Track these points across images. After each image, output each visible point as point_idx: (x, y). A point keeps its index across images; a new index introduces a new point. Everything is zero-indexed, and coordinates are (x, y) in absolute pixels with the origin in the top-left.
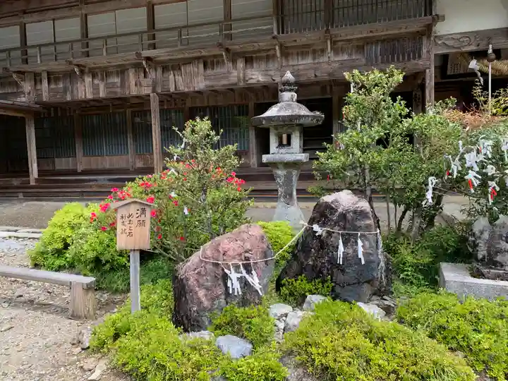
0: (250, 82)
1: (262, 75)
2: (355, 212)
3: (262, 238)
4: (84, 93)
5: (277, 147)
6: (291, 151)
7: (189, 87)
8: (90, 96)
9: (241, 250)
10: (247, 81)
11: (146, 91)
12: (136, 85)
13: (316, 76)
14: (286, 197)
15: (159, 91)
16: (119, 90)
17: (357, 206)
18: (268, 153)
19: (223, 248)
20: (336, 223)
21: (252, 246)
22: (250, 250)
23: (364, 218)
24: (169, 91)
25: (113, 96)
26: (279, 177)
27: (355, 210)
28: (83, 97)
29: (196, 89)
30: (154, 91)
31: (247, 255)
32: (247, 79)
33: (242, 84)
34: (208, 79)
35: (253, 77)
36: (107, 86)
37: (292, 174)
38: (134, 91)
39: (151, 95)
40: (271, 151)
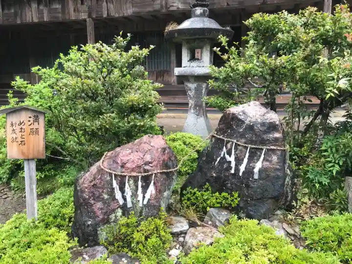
0: (172, 9)
1: (182, 3)
2: (263, 124)
3: (164, 149)
4: (31, 17)
5: (188, 61)
6: (201, 65)
7: (119, 13)
8: (36, 20)
9: (141, 163)
10: (169, 8)
11: (83, 16)
12: (74, 10)
13: (228, 4)
14: (196, 108)
15: (94, 17)
16: (60, 15)
17: (266, 117)
18: (180, 66)
19: (121, 160)
20: (242, 136)
21: (152, 158)
22: (150, 163)
23: (273, 130)
24: (103, 16)
25: (55, 20)
26: (190, 90)
27: (264, 123)
28: (31, 21)
29: (125, 15)
30: (90, 16)
31: (147, 167)
32: (168, 6)
33: (164, 10)
34: (136, 7)
35: (174, 5)
36: (50, 12)
37: (201, 87)
38: (73, 16)
39: (88, 20)
40: (183, 65)
